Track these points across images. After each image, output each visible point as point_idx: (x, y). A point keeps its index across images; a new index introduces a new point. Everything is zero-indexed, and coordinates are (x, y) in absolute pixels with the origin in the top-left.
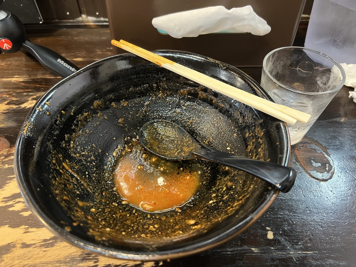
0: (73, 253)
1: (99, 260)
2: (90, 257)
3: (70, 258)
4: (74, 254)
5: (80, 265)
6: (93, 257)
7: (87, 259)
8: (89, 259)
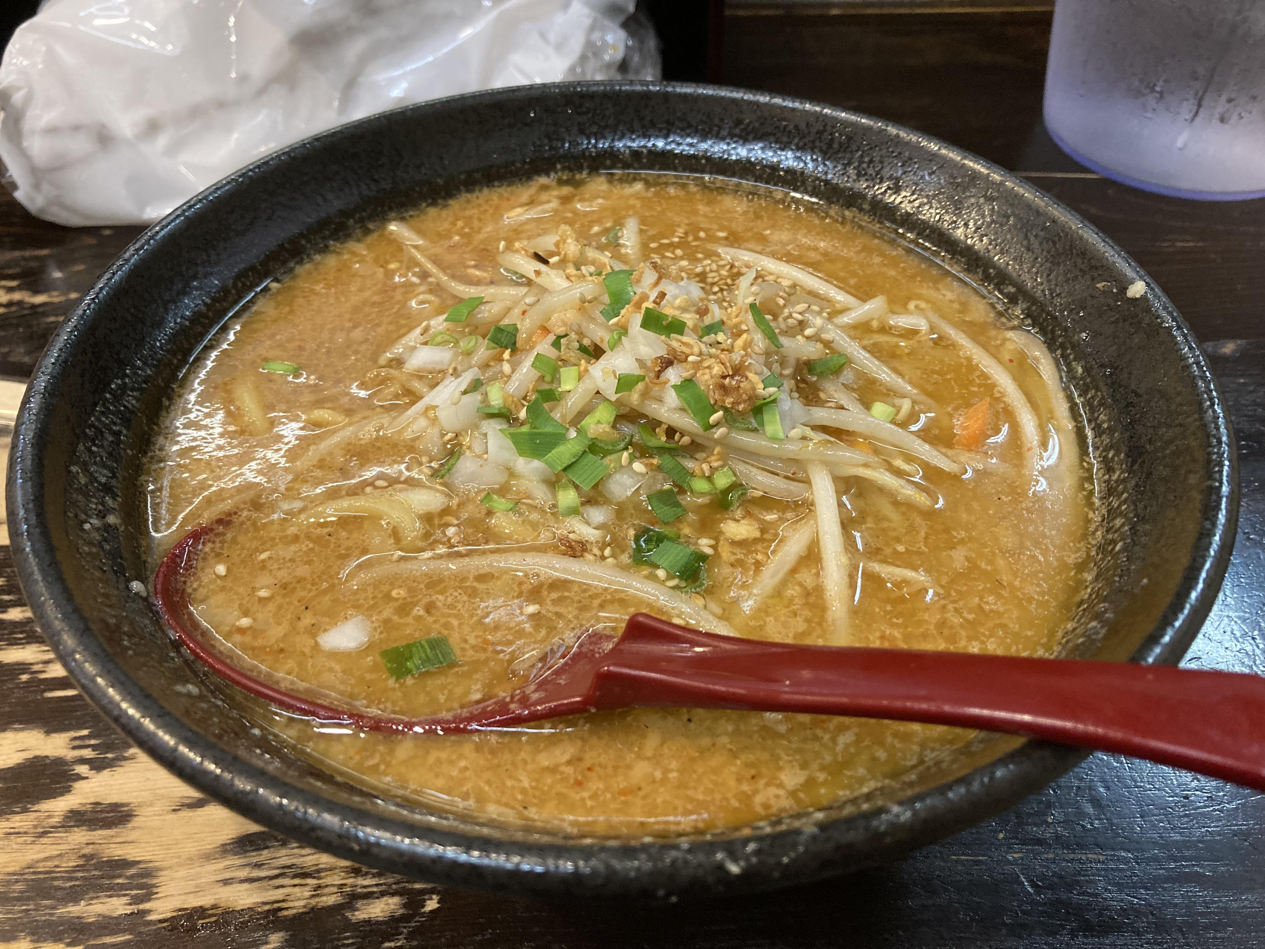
0: (46, 859)
1: (155, 890)
2: (119, 876)
3: (26, 880)
4: (50, 864)
5: (69, 912)
6: (132, 877)
7: (102, 888)
8: (111, 888)
